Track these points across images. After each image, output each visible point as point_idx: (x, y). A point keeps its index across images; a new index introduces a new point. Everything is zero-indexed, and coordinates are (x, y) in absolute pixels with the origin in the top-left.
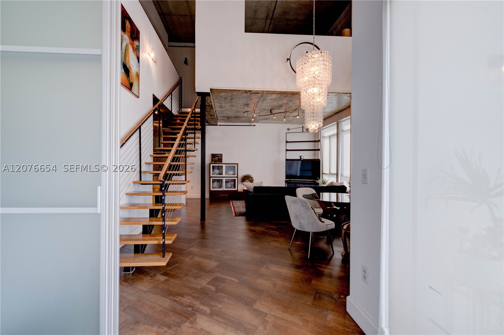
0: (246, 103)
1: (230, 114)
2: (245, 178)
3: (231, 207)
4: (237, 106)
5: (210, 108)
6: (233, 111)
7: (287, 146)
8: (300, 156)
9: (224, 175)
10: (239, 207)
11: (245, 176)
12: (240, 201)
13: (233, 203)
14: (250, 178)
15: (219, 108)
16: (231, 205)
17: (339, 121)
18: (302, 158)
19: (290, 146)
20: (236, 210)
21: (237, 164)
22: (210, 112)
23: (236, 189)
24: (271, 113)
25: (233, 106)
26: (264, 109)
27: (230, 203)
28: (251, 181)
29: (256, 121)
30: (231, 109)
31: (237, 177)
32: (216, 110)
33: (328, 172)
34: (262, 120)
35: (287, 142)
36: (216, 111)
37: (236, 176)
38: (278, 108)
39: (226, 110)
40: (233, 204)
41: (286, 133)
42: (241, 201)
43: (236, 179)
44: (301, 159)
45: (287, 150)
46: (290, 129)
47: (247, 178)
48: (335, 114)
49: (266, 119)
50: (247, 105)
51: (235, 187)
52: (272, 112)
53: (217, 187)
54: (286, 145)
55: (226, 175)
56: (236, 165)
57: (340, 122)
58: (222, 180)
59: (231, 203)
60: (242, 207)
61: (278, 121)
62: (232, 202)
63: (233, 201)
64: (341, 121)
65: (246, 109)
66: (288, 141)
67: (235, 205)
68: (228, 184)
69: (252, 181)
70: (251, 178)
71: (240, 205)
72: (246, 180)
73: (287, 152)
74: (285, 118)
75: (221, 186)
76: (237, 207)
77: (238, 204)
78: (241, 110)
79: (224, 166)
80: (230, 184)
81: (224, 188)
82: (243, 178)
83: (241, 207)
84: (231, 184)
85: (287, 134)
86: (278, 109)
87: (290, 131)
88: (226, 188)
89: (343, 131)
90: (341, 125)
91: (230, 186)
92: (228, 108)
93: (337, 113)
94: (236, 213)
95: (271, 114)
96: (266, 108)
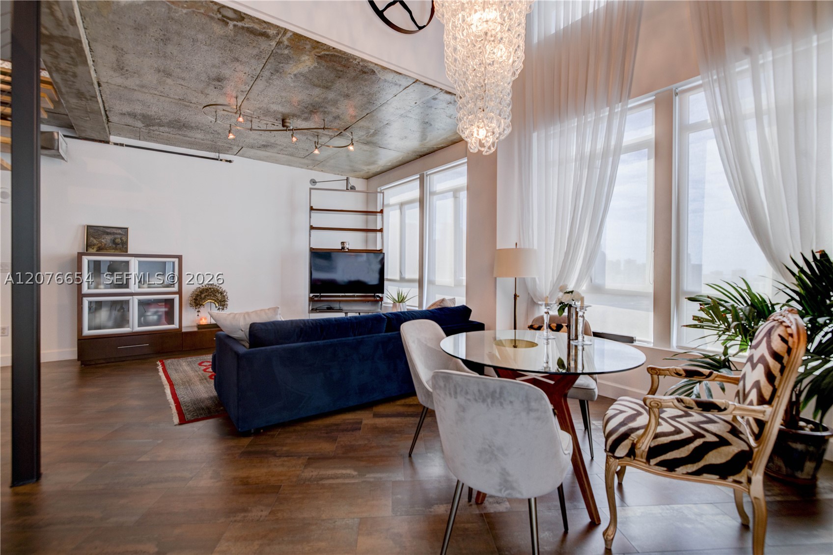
0: (214, 72)
1: (154, 109)
2: (203, 296)
3: (162, 386)
4: (183, 79)
5: (74, 55)
6: (168, 96)
7: (312, 219)
8: (343, 243)
9: (134, 287)
10: (188, 383)
11: (203, 290)
12: (189, 359)
13: (167, 367)
14: (217, 294)
15: (112, 73)
16: (160, 377)
17: (425, 172)
18: (347, 246)
19: (319, 220)
20: (180, 393)
21: (180, 258)
22: (75, 75)
23: (176, 326)
24: (283, 126)
25: (169, 75)
26: (267, 113)
27: (157, 371)
28: (221, 301)
29: (235, 147)
30: (160, 88)
31: (180, 292)
32: (103, 80)
33: (397, 277)
34: (252, 147)
35: (312, 209)
36: (99, 85)
37: (176, 289)
38: (306, 115)
39: (143, 87)
40: (169, 371)
41: (311, 189)
42: (194, 358)
43: (176, 298)
44: (343, 248)
45: (312, 228)
46: (316, 182)
47: (208, 296)
48: (417, 159)
49: (264, 146)
50: (217, 83)
51: (171, 322)
52: (288, 124)
53: (110, 324)
54: (310, 217)
55: (139, 287)
56: (176, 260)
57: (427, 176)
58: (127, 302)
59: (160, 368)
60: (202, 380)
61: (293, 157)
62: (163, 365)
63: (168, 362)
64: (428, 173)
65: (214, 96)
66: (314, 208)
67: (174, 376)
68: (149, 314)
69: (224, 301)
70: (221, 293)
71: (192, 374)
72: (205, 299)
73: (313, 232)
74: (316, 147)
75: (123, 321)
76: (184, 384)
77: (185, 371)
78: (194, 100)
79: (134, 263)
80: (155, 313)
81: (134, 326)
82: (197, 295)
83: (196, 379)
84: (160, 313)
85: (312, 191)
86: (306, 119)
87: (318, 186)
88: (140, 325)
89: (432, 194)
90: (427, 180)
91: (155, 317)
92: (151, 78)
93: (421, 156)
94: (184, 408)
95: (285, 128)
96: (274, 107)
